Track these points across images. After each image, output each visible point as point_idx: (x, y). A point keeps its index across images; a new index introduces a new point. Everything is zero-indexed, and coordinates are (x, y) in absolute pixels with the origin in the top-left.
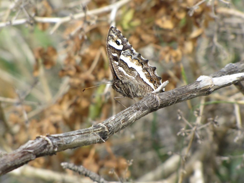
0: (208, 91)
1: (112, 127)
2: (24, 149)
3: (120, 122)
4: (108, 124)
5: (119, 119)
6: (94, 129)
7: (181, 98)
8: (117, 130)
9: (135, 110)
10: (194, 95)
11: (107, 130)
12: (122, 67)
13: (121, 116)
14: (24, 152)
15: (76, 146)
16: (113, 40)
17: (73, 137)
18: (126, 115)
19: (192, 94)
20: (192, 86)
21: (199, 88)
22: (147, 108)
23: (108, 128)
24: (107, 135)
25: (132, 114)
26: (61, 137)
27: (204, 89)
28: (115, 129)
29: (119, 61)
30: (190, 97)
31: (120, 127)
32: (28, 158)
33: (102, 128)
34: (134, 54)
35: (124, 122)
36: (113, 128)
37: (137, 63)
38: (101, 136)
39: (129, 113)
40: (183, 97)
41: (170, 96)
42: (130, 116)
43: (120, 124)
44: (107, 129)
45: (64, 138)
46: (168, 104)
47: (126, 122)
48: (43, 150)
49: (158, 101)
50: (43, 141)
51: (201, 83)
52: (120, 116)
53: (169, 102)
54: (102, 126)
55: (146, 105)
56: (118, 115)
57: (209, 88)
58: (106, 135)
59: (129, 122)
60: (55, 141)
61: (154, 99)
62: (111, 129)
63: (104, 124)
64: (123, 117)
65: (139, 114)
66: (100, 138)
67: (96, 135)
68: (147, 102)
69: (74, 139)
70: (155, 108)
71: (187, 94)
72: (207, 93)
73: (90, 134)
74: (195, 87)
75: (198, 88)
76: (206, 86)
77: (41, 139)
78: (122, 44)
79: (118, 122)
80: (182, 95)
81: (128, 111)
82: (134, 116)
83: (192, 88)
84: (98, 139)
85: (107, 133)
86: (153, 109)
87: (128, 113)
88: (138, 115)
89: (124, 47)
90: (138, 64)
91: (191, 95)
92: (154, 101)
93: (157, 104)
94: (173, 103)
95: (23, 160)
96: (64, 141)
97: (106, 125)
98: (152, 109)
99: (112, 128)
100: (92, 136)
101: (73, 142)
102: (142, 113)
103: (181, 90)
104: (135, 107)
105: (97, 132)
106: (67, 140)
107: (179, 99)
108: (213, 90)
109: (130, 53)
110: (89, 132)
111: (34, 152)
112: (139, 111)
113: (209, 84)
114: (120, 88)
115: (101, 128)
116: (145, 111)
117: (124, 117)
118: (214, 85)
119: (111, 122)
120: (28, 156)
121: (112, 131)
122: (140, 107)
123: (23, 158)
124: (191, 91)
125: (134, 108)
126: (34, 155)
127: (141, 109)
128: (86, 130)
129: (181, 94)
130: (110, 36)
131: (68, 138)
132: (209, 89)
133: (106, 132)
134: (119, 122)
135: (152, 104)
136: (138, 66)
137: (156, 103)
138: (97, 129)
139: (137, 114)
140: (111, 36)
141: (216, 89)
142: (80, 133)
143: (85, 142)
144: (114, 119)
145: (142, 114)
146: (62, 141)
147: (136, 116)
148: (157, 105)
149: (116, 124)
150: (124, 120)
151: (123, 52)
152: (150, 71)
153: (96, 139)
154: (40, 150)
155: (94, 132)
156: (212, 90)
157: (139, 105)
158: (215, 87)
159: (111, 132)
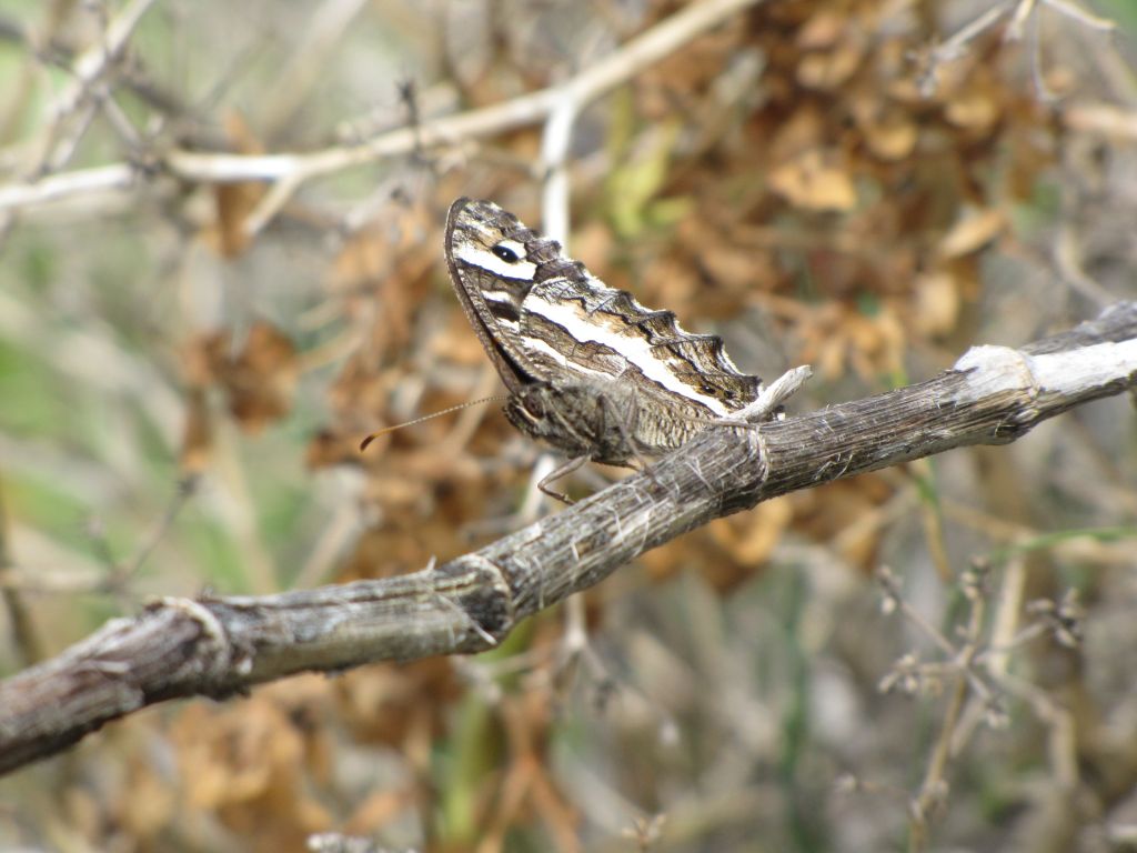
0: (1011, 419)
1: (529, 573)
2: (82, 659)
3: (570, 549)
4: (509, 561)
5: (565, 536)
6: (437, 579)
7: (875, 448)
8: (554, 589)
9: (643, 495)
10: (939, 433)
11: (501, 586)
12: (543, 339)
13: (576, 522)
14: (83, 674)
15: (347, 656)
16: (479, 244)
17: (331, 610)
18: (600, 519)
19: (930, 428)
21: (962, 400)
22: (706, 487)
23: (511, 576)
24: (503, 611)
25: (629, 513)
26: (271, 608)
27: (989, 409)
28: (545, 585)
29: (522, 317)
30: (918, 442)
31: (568, 576)
32: (105, 703)
33: (476, 578)
34: (593, 294)
35: (587, 551)
36: (533, 581)
37: (615, 327)
38: (476, 616)
39: (612, 509)
40: (882, 444)
41: (818, 435)
42: (619, 524)
43: (570, 558)
44: (503, 581)
45: (284, 615)
46: (811, 473)
47: (597, 555)
48: (180, 664)
49: (758, 458)
50: (178, 622)
51: (973, 380)
52: (568, 524)
53: (817, 467)
54: (477, 569)
55: (700, 474)
56: (559, 520)
57: (1012, 405)
58: (499, 608)
59: (615, 552)
60: (238, 626)
61: (736, 445)
62: (526, 585)
63: (490, 561)
64: (584, 527)
65: (665, 515)
66: (468, 626)
67: (448, 608)
68: (704, 461)
69: (334, 621)
70: (744, 489)
71: (903, 427)
72: (1006, 428)
73: (415, 599)
74: (944, 396)
75: (959, 403)
76: (997, 395)
77: (167, 615)
78: (528, 259)
79: (559, 552)
80: (881, 433)
81: (607, 501)
82: (640, 523)
83: (930, 401)
84: (458, 631)
85: (502, 600)
86: (734, 495)
87: (610, 512)
88: (658, 519)
89: (541, 271)
90: (625, 330)
91: (924, 437)
92: (741, 457)
93: (753, 473)
94: (836, 469)
95: (81, 711)
96: (288, 626)
97: (496, 564)
98: (729, 497)
99: (527, 580)
100: (431, 611)
101: (331, 634)
102: (679, 511)
103: (872, 410)
104: (643, 482)
105: (454, 593)
106: (299, 625)
107: (866, 453)
108: (1035, 413)
109: (571, 289)
110: (412, 594)
111: (134, 671)
112: (663, 502)
113: (1015, 382)
114: (545, 420)
115: (471, 576)
116: (695, 506)
117: (588, 529)
118: (1038, 387)
120: (104, 694)
121: (531, 592)
122: (671, 485)
123: (77, 703)
124: (925, 416)
125: (640, 488)
126: (133, 686)
127: (672, 492)
128: (396, 584)
129: (874, 429)
130: (459, 228)
131: (305, 614)
132: (1016, 407)
133: (501, 594)
134: (564, 549)
135: (729, 470)
136: (624, 336)
137: (750, 467)
138: (455, 582)
139: (654, 515)
140: (465, 229)
141: (1047, 413)
142: (364, 593)
143: (391, 638)
144: (538, 534)
145: (680, 515)
146: (277, 629)
147: (647, 527)
148: (753, 478)
149: (547, 559)
150: (588, 545)
151: (535, 286)
152: (692, 352)
153: (450, 628)
154: (163, 665)
155: (438, 594)
156: (1029, 415)
157: (661, 473)
158: (1042, 398)
159: (526, 599)
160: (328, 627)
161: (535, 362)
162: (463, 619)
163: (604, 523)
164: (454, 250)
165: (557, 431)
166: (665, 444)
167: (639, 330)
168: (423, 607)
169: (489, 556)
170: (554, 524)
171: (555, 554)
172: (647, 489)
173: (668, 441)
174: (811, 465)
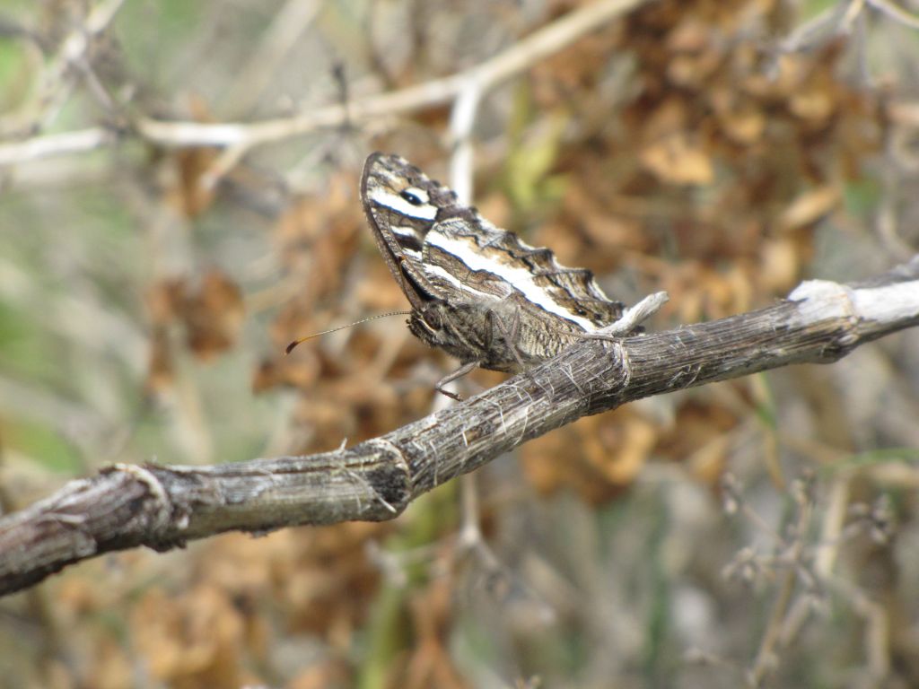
0: (835, 342)
1: (426, 455)
2: (45, 511)
3: (461, 436)
4: (409, 444)
5: (456, 426)
6: (347, 457)
7: (720, 362)
8: (447, 469)
9: (523, 394)
10: (774, 351)
11: (402, 465)
12: (442, 266)
13: (466, 414)
14: (46, 524)
15: (270, 519)
16: (390, 190)
17: (257, 479)
18: (486, 412)
19: (766, 346)
20: (767, 316)
21: (795, 324)
22: (577, 389)
23: (411, 457)
24: (403, 486)
25: (511, 408)
26: (206, 475)
27: (816, 333)
28: (439, 465)
29: (425, 248)
30: (756, 358)
31: (459, 459)
32: (64, 549)
33: (381, 457)
34: (485, 233)
35: (475, 438)
36: (429, 461)
37: (503, 260)
38: (380, 489)
39: (497, 404)
40: (727, 358)
41: (671, 349)
42: (502, 417)
43: (460, 444)
44: (403, 460)
45: (217, 481)
46: (666, 381)
47: (484, 442)
48: (129, 519)
49: (621, 366)
50: (127, 484)
51: (804, 309)
52: (460, 415)
53: (671, 376)
54: (382, 450)
55: (572, 378)
56: (452, 412)
57: (836, 331)
58: (399, 484)
59: (499, 440)
60: (178, 489)
61: (603, 355)
62: (422, 465)
63: (392, 443)
64: (473, 418)
65: (541, 411)
66: (372, 497)
67: (357, 481)
68: (576, 367)
69: (260, 488)
70: (608, 392)
71: (744, 345)
72: (830, 350)
73: (329, 474)
74: (779, 321)
75: (791, 327)
76: (824, 322)
77: (119, 477)
78: (431, 203)
79: (451, 439)
80: (725, 350)
81: (493, 398)
82: (521, 417)
83: (767, 324)
84: (364, 501)
85: (402, 477)
86: (600, 397)
87: (495, 406)
88: (536, 414)
89: (441, 213)
90: (511, 263)
91: (762, 354)
92: (607, 365)
93: (617, 379)
94: (686, 378)
95: (42, 556)
96: (220, 490)
97: (398, 447)
98: (596, 399)
99: (424, 461)
100: (341, 483)
101: (256, 499)
102: (553, 409)
103: (718, 330)
104: (524, 383)
105: (361, 469)
106: (230, 490)
107: (712, 366)
108: (856, 337)
109: (466, 228)
110: (327, 468)
111: (89, 522)
112: (541, 400)
113: (839, 311)
114: (442, 331)
115: (377, 456)
116: (567, 404)
117: (476, 421)
118: (858, 316)
119: (423, 435)
120: (64, 541)
121: (427, 471)
122: (547, 386)
123: (41, 548)
124: (763, 336)
125: (521, 388)
126: (88, 535)
127: (547, 392)
128: (312, 460)
129: (720, 346)
130: (373, 175)
131: (235, 482)
132: (839, 333)
133: (401, 471)
134: (455, 436)
135: (597, 376)
136: (510, 266)
137: (614, 373)
138: (362, 460)
139: (532, 410)
140: (378, 177)
141: (866, 338)
142: (286, 465)
143: (308, 504)
144: (435, 423)
145: (555, 411)
146: (211, 493)
147: (526, 420)
148: (616, 383)
149: (441, 444)
150: (476, 433)
151: (436, 224)
152: (567, 282)
153: (358, 498)
154: (115, 519)
155: (348, 469)
156: (848, 340)
157: (539, 376)
158: (861, 326)
159: (423, 477)
160: (255, 494)
161: (435, 284)
162: (370, 491)
163: (491, 416)
164: (369, 193)
165: (452, 341)
166: (543, 354)
167: (522, 263)
168: (334, 480)
169: (391, 440)
170: (447, 415)
171: (448, 439)
172: (527, 389)
173: (546, 353)
174: (665, 374)
